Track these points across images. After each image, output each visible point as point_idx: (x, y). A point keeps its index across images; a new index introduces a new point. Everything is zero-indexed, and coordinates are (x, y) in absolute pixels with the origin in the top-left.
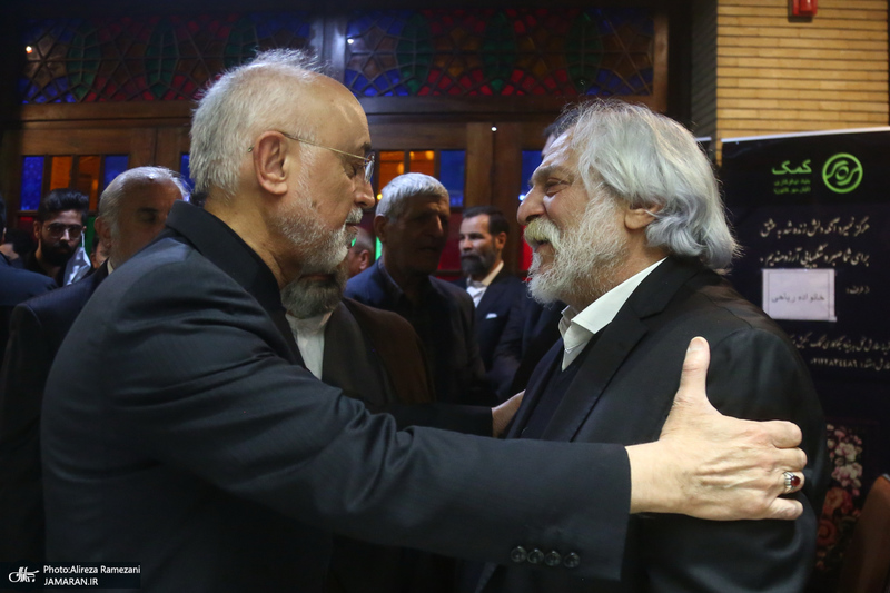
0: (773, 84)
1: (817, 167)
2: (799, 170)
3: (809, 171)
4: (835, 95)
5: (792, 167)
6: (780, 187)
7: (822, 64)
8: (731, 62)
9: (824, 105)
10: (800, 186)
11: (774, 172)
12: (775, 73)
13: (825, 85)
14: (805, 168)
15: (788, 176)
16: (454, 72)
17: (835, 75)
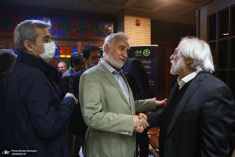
0: (133, 37)
1: (142, 51)
2: (139, 52)
3: (141, 52)
4: (143, 39)
5: (138, 51)
6: (136, 55)
7: (141, 34)
8: (127, 32)
9: (141, 41)
10: (139, 55)
11: (135, 52)
12: (134, 35)
13: (141, 37)
14: (140, 52)
15: (137, 53)
16: (74, 31)
17: (143, 36)
